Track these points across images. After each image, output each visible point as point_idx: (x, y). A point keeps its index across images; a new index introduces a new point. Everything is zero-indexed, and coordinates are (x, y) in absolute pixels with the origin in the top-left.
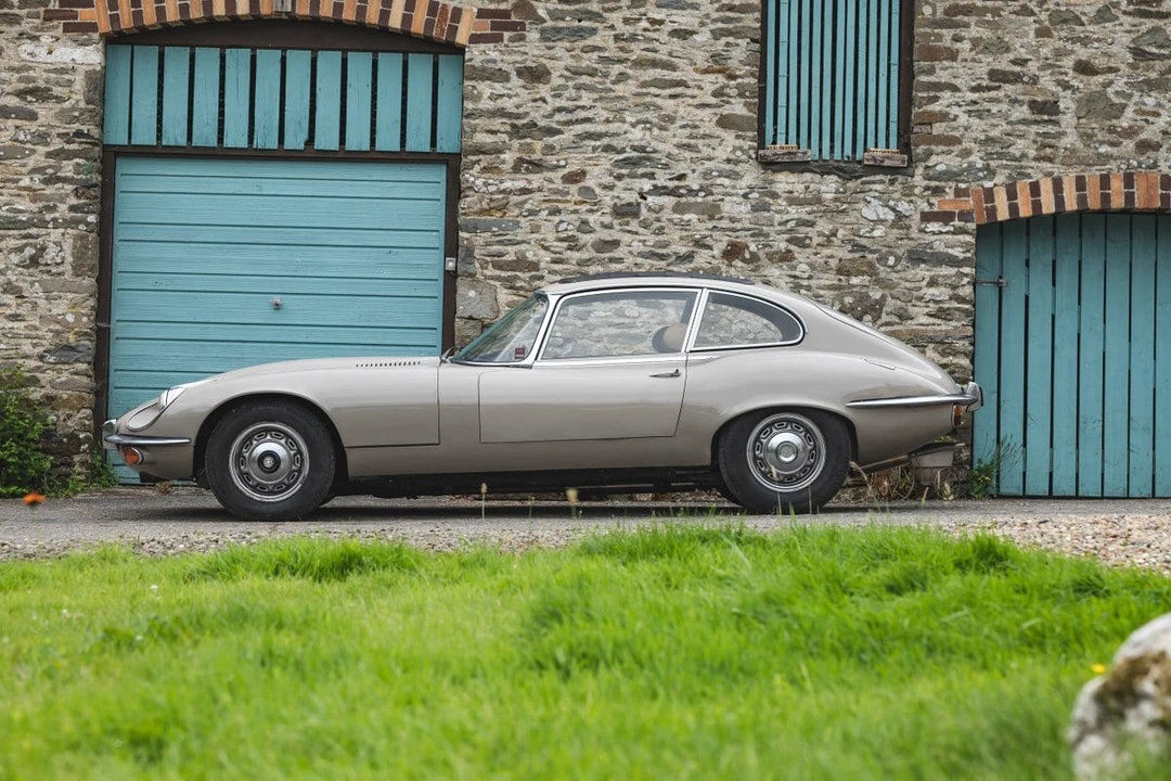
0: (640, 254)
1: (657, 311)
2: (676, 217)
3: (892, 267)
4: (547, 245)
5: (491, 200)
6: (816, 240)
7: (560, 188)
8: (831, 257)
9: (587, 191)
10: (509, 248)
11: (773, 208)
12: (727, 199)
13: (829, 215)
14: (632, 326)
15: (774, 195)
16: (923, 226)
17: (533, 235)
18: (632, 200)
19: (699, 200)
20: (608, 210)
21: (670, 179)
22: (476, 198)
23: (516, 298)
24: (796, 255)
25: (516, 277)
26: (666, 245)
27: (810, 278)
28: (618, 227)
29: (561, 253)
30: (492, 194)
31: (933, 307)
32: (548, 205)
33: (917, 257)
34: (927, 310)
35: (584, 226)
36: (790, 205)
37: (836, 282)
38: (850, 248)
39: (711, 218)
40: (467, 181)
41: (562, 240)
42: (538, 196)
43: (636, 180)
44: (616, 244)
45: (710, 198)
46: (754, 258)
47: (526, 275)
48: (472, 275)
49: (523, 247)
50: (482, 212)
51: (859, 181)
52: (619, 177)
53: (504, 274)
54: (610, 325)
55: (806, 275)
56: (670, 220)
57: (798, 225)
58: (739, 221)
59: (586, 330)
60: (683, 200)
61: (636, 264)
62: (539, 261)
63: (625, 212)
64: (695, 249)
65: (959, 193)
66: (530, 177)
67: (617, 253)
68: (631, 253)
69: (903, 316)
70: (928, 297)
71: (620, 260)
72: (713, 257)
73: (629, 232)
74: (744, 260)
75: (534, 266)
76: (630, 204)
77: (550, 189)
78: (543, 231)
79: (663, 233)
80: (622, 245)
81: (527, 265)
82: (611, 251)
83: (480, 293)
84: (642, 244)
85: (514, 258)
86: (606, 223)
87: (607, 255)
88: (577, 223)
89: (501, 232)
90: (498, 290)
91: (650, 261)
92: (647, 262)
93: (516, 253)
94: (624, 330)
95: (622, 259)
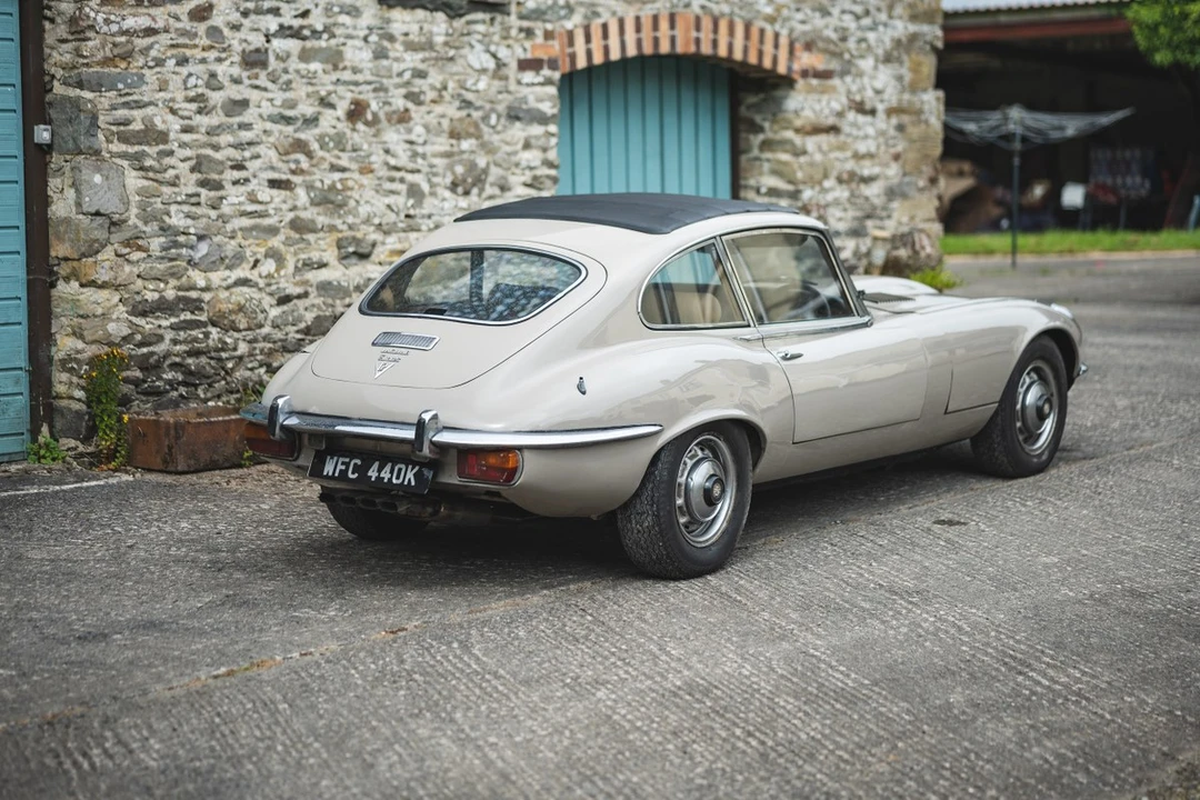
0: (269, 118)
1: (288, 193)
2: (302, 66)
3: (493, 127)
4: (176, 106)
5: (115, 45)
6: (431, 95)
7: (188, 28)
8: (443, 116)
9: (214, 32)
10: (137, 113)
11: (391, 54)
12: (350, 42)
13: (440, 63)
14: (265, 214)
15: (391, 38)
16: (520, 76)
17: (162, 94)
18: (259, 45)
19: (323, 44)
20: (237, 58)
21: (296, 17)
22: (98, 41)
23: (146, 183)
24: (413, 115)
25: (144, 154)
26: (292, 105)
27: (425, 143)
28: (247, 82)
29: (190, 118)
30: (113, 35)
31: (527, 177)
32: (174, 51)
33: (514, 116)
34: (523, 179)
35: (213, 82)
36: (406, 51)
37: (448, 148)
38: (457, 103)
39: (336, 68)
40: (88, 17)
41: (191, 100)
42: (164, 39)
43: (261, 17)
44: (244, 104)
45: (333, 42)
46: (376, 120)
47: (152, 150)
48: (97, 153)
49: (150, 110)
50: (107, 62)
51: (464, 20)
52: (245, 14)
53: (132, 149)
54: (244, 214)
55: (421, 140)
56: (298, 72)
57: (413, 76)
58: (361, 71)
59: (220, 223)
60: (309, 44)
61: (265, 131)
62: (168, 130)
63: (254, 60)
64: (320, 110)
65: (548, 35)
66: (153, 11)
67: (248, 116)
68: (260, 116)
69: (504, 188)
70: (524, 164)
72: (338, 119)
73: (257, 87)
74: (367, 123)
75: (162, 137)
76: (257, 50)
77: (177, 30)
78: (171, 88)
79: (291, 89)
80: (251, 105)
81: (155, 136)
82: (240, 114)
83: (107, 178)
84: (269, 104)
85: (143, 127)
86: (235, 76)
87: (237, 120)
88: (206, 77)
89: (127, 90)
90: (126, 172)
91: (279, 127)
92: (276, 128)
93: (142, 120)
94: (258, 221)
95: (251, 124)
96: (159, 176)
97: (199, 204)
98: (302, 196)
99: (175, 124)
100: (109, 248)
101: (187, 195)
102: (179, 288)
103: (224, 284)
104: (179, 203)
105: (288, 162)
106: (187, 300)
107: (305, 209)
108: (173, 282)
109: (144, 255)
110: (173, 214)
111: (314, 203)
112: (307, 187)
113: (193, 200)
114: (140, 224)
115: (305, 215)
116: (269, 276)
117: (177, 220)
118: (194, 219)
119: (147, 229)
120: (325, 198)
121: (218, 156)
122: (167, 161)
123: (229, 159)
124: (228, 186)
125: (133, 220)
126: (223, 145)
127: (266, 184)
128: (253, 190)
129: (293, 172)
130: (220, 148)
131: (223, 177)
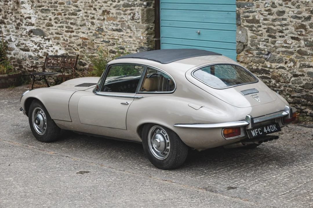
0: (292, 17)
1: (298, 41)
4: (262, 13)
10: (251, 14)
14: (289, 48)
17: (258, 9)
23: (253, 35)
25: (253, 26)
26: (300, 13)
28: (284, 5)
29: (266, 16)
35: (273, 5)
41: (266, 11)
44: (283, 12)
47: (256, 25)
48: (240, 25)
49: (255, 13)
53: (250, 25)
54: (283, 47)
59: (274, 49)
61: (291, 21)
62: (259, 19)
64: (311, 15)
67: (285, 16)
68: (289, 16)
71: (285, 19)
73: (288, 7)
75: (258, 22)
78: (260, 7)
79: (300, 8)
80: (286, 13)
81: (256, 21)
82: (282, 16)
83: (243, 32)
84: (292, 12)
85: (252, 18)
86: (280, 3)
87: (281, 17)
88: (271, 4)
89: (248, 8)
90: (248, 31)
91: (295, 20)
92: (294, 20)
93: (253, 16)
94: (287, 49)
95: (286, 19)
96: (257, 33)
97: (268, 42)
98: (303, 43)
99: (262, 18)
100: (243, 52)
101: (265, 39)
102: (262, 66)
103: (276, 67)
104: (263, 41)
105: (297, 31)
106: (265, 70)
107: (304, 47)
108: (261, 64)
109: (252, 55)
110: (260, 44)
111: (306, 45)
112: (304, 40)
113: (267, 41)
114: (250, 46)
115: (303, 49)
116: (290, 67)
117: (261, 46)
118: (267, 46)
119: (253, 48)
120: (312, 44)
121: (275, 28)
122: (259, 29)
123: (278, 29)
124: (278, 38)
125: (249, 45)
126: (276, 25)
127: (290, 38)
128: (286, 40)
129: (299, 35)
130: (275, 26)
131: (276, 35)
